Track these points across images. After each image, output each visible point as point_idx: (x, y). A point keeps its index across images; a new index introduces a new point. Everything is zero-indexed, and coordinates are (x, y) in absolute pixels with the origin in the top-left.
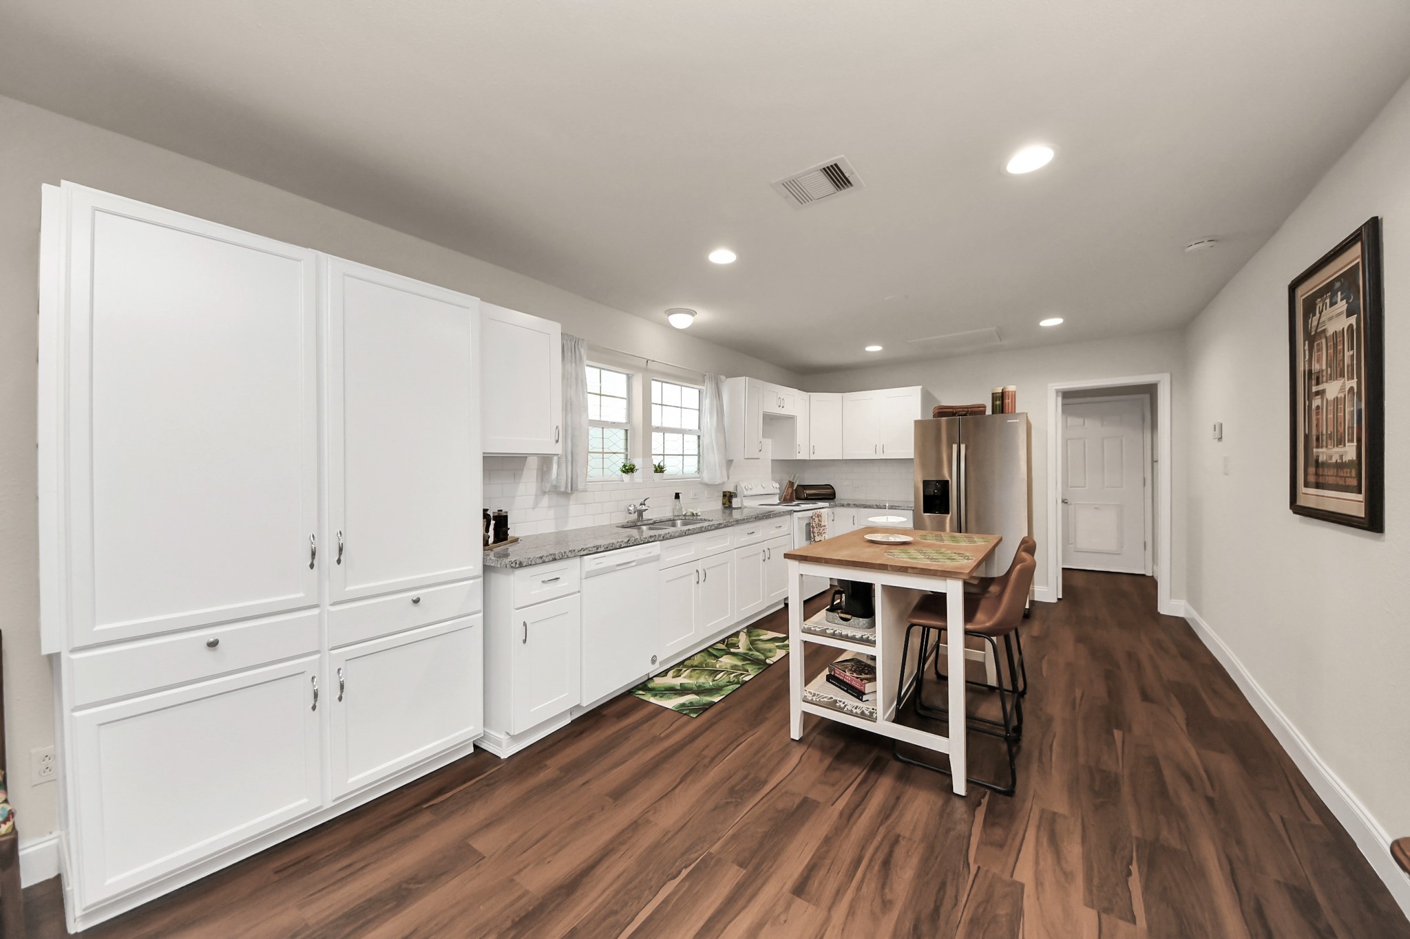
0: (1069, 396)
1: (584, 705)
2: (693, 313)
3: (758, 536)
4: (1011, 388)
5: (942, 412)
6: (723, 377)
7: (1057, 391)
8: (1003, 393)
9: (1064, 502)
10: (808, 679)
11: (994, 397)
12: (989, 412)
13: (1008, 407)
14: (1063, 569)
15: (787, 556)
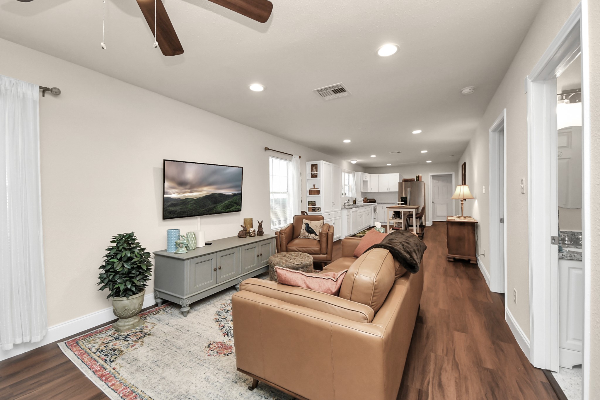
0: (434, 177)
1: (352, 234)
2: (356, 160)
3: (367, 209)
4: (420, 175)
5: (405, 181)
6: (355, 172)
7: (431, 175)
8: (419, 176)
9: (433, 202)
10: (390, 229)
11: (417, 177)
12: (415, 181)
13: (420, 180)
14: (433, 221)
15: (387, 208)
